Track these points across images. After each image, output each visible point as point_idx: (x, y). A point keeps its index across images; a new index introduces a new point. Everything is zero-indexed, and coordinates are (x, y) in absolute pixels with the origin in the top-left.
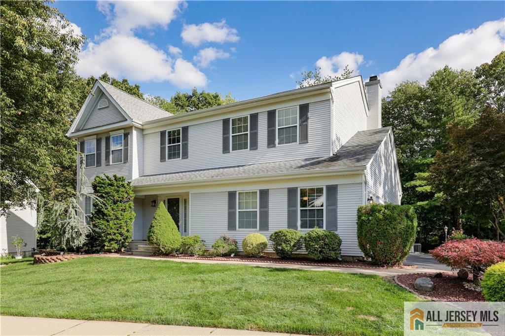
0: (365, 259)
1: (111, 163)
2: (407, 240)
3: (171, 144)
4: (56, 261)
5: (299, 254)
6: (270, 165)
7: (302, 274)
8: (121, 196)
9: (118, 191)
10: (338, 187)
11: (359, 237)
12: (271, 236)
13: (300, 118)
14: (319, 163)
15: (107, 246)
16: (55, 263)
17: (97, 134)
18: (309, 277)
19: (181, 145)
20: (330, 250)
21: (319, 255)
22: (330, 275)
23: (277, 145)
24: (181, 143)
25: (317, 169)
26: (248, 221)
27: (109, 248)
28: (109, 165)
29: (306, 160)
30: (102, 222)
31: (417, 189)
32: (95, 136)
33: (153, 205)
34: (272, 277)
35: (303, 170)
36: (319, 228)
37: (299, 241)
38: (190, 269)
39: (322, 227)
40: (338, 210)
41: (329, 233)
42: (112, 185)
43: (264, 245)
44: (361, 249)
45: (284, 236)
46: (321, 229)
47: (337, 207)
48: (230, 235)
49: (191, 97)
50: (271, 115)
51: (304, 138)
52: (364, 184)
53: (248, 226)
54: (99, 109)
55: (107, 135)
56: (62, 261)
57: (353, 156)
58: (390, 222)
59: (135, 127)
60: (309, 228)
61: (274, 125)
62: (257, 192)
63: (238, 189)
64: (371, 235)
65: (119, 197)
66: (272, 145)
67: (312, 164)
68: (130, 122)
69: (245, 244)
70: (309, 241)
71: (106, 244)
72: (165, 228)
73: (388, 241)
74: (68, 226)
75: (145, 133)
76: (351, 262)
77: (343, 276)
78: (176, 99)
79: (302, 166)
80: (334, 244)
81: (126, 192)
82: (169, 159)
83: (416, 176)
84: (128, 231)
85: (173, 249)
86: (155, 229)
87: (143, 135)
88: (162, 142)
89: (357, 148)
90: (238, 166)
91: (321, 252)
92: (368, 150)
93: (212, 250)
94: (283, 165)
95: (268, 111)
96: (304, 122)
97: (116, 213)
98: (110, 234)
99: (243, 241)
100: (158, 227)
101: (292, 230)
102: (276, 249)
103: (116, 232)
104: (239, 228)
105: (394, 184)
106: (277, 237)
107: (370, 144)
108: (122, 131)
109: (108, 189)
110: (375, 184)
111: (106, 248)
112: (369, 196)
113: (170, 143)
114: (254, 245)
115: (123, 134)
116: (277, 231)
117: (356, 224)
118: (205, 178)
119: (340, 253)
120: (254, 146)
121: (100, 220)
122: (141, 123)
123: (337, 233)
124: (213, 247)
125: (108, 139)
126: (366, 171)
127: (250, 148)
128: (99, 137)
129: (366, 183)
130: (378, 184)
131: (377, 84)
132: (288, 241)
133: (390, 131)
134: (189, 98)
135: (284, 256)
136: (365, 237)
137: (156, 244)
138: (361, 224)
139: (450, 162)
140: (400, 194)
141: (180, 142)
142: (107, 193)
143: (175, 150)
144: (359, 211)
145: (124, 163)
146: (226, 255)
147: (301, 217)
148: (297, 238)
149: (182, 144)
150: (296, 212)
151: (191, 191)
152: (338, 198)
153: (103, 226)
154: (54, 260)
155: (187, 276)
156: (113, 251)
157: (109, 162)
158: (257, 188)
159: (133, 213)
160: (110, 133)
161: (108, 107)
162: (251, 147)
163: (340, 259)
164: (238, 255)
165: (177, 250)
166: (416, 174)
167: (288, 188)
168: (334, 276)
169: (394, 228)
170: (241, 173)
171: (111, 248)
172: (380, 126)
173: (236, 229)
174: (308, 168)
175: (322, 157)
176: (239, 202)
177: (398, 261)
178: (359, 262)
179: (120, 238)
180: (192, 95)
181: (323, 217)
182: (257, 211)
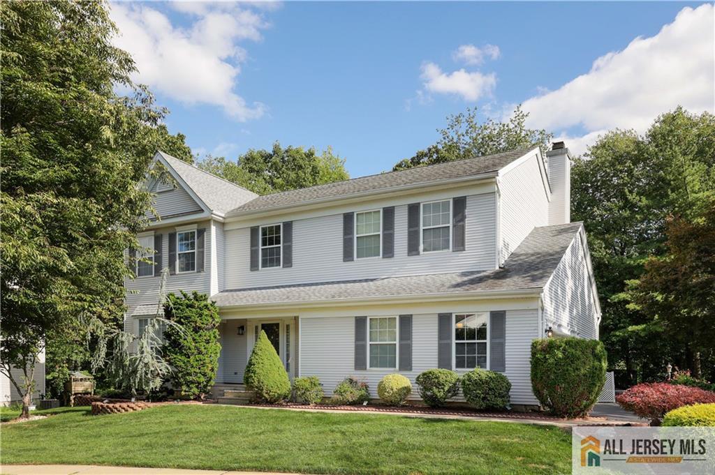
0: (542, 409)
1: (177, 272)
2: (594, 384)
3: (266, 245)
4: (127, 411)
5: (453, 402)
6: (413, 281)
7: (464, 424)
8: (205, 322)
9: (201, 315)
10: (507, 314)
11: (532, 380)
12: (418, 377)
13: (454, 216)
14: (481, 280)
15: (185, 391)
16: (126, 413)
17: (155, 229)
18: (472, 427)
19: (282, 248)
20: (495, 397)
21: (481, 402)
22: (497, 425)
23: (421, 252)
24: (281, 245)
25: (479, 290)
26: (383, 357)
27: (187, 393)
28: (175, 274)
29: (464, 274)
30: (180, 358)
31: (627, 306)
32: (153, 232)
33: (241, 332)
34: (426, 428)
35: (459, 291)
36: (481, 367)
37: (455, 384)
38: (319, 419)
39: (486, 367)
40: (506, 344)
41: (495, 374)
42: (192, 306)
43: (408, 390)
44: (535, 395)
45: (436, 378)
46: (484, 370)
47: (505, 340)
48: (358, 376)
49: (271, 156)
50: (413, 210)
51: (460, 244)
52: (540, 311)
53: (383, 365)
54: (159, 193)
55: (171, 231)
56: (135, 410)
57: (526, 272)
58: (571, 361)
59: (214, 221)
60: (468, 367)
61: (417, 225)
62: (395, 318)
63: (369, 314)
64: (548, 377)
65: (203, 323)
66: (414, 253)
67: (472, 282)
68: (209, 214)
69: (381, 388)
70: (469, 385)
71: (184, 388)
72: (269, 367)
73: (569, 384)
74: (141, 363)
75: (227, 228)
76: (523, 413)
77: (513, 426)
78: (248, 159)
79: (458, 285)
80: (501, 389)
81: (211, 316)
82: (263, 266)
83: (628, 285)
84: (212, 370)
85: (279, 396)
86: (256, 368)
87: (224, 231)
88: (254, 243)
89: (532, 258)
90: (366, 280)
91: (484, 399)
92: (548, 263)
93: (336, 397)
94: (430, 281)
95: (409, 205)
96: (459, 221)
97: (197, 345)
98: (189, 374)
99: (379, 386)
100: (261, 365)
101: (445, 371)
102: (424, 396)
103: (198, 371)
104: (371, 366)
105: (587, 303)
106: (426, 380)
107: (551, 252)
108: (195, 226)
109: (188, 312)
110: (556, 309)
111: (183, 393)
112: (547, 325)
113: (264, 244)
114: (395, 390)
115: (196, 231)
116: (426, 371)
117: (529, 363)
118: (323, 298)
119: (509, 401)
120: (389, 252)
121: (176, 354)
122: (223, 215)
123: (505, 375)
124: (335, 392)
125: (172, 237)
126: (542, 294)
127: (383, 256)
128: (159, 233)
129: (543, 310)
130: (561, 310)
131: (562, 154)
132: (440, 385)
133: (580, 229)
134: (267, 158)
135: (434, 404)
136: (541, 380)
137: (257, 387)
138: (536, 363)
139: (666, 273)
140: (597, 316)
141: (280, 243)
142: (186, 318)
143: (271, 254)
144: (534, 346)
145: (198, 272)
146: (357, 403)
147: (457, 353)
148: (453, 381)
149: (284, 247)
150: (449, 345)
151: (302, 316)
152: (507, 329)
153: (181, 364)
154: (124, 408)
155: (319, 427)
156: (192, 397)
157: (174, 270)
158: (396, 313)
159: (218, 344)
160: (176, 228)
161: (173, 190)
162: (384, 253)
163: (509, 408)
164: (373, 404)
165: (285, 397)
166: (627, 282)
167: (439, 314)
168: (501, 426)
169: (577, 369)
170: (374, 291)
171: (190, 393)
172: (567, 220)
173: (366, 369)
174: (466, 287)
175: (484, 271)
176: (370, 332)
177: (582, 410)
178: (533, 412)
179: (202, 379)
180: (272, 153)
181: (486, 354)
182: (395, 344)
